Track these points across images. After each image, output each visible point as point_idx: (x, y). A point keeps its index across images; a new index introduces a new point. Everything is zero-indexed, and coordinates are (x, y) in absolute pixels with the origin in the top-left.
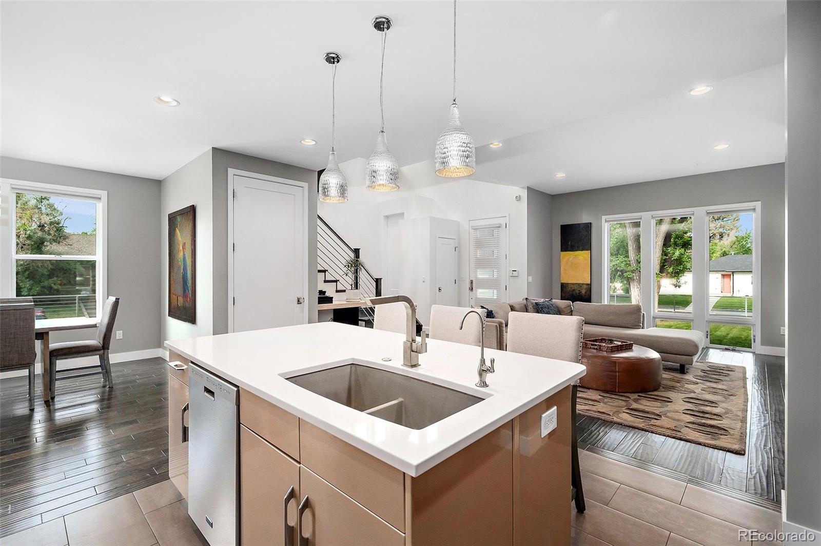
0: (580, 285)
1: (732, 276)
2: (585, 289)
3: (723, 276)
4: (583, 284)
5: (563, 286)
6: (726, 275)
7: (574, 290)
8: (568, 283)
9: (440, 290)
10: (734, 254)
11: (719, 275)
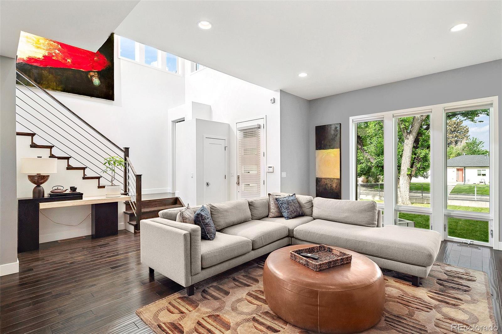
0: (331, 180)
1: (464, 170)
2: (336, 183)
3: (458, 170)
4: (334, 179)
5: (318, 180)
6: (460, 169)
7: (326, 184)
8: (321, 178)
9: (207, 184)
10: (465, 155)
11: (455, 169)
